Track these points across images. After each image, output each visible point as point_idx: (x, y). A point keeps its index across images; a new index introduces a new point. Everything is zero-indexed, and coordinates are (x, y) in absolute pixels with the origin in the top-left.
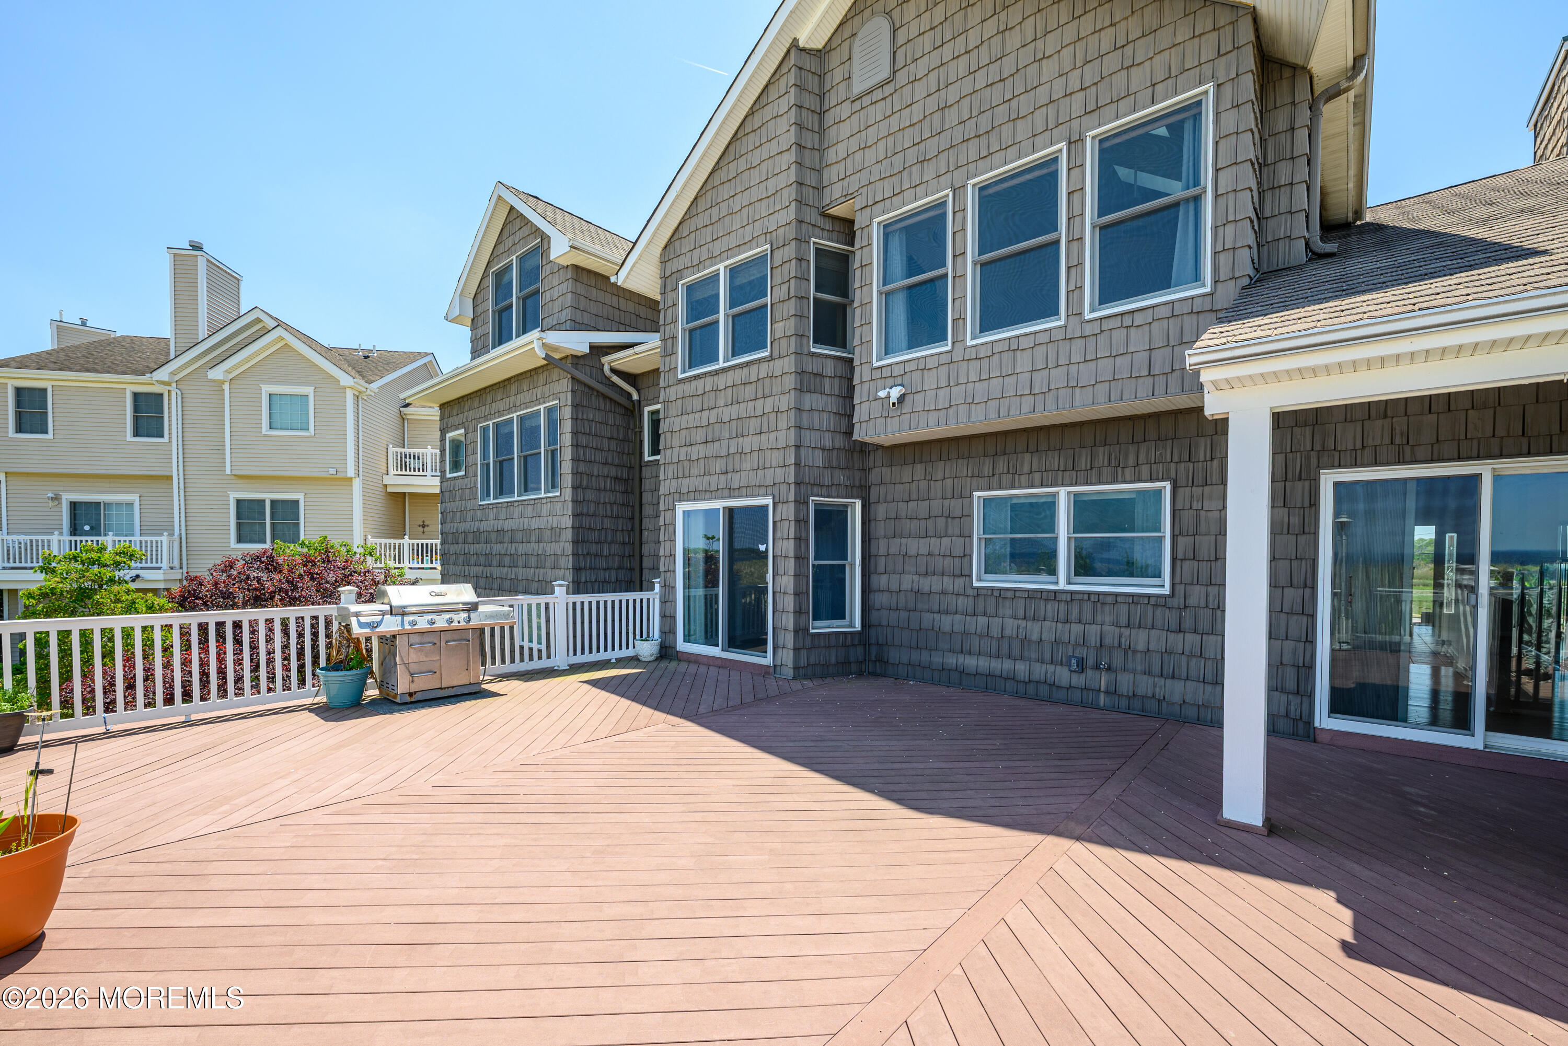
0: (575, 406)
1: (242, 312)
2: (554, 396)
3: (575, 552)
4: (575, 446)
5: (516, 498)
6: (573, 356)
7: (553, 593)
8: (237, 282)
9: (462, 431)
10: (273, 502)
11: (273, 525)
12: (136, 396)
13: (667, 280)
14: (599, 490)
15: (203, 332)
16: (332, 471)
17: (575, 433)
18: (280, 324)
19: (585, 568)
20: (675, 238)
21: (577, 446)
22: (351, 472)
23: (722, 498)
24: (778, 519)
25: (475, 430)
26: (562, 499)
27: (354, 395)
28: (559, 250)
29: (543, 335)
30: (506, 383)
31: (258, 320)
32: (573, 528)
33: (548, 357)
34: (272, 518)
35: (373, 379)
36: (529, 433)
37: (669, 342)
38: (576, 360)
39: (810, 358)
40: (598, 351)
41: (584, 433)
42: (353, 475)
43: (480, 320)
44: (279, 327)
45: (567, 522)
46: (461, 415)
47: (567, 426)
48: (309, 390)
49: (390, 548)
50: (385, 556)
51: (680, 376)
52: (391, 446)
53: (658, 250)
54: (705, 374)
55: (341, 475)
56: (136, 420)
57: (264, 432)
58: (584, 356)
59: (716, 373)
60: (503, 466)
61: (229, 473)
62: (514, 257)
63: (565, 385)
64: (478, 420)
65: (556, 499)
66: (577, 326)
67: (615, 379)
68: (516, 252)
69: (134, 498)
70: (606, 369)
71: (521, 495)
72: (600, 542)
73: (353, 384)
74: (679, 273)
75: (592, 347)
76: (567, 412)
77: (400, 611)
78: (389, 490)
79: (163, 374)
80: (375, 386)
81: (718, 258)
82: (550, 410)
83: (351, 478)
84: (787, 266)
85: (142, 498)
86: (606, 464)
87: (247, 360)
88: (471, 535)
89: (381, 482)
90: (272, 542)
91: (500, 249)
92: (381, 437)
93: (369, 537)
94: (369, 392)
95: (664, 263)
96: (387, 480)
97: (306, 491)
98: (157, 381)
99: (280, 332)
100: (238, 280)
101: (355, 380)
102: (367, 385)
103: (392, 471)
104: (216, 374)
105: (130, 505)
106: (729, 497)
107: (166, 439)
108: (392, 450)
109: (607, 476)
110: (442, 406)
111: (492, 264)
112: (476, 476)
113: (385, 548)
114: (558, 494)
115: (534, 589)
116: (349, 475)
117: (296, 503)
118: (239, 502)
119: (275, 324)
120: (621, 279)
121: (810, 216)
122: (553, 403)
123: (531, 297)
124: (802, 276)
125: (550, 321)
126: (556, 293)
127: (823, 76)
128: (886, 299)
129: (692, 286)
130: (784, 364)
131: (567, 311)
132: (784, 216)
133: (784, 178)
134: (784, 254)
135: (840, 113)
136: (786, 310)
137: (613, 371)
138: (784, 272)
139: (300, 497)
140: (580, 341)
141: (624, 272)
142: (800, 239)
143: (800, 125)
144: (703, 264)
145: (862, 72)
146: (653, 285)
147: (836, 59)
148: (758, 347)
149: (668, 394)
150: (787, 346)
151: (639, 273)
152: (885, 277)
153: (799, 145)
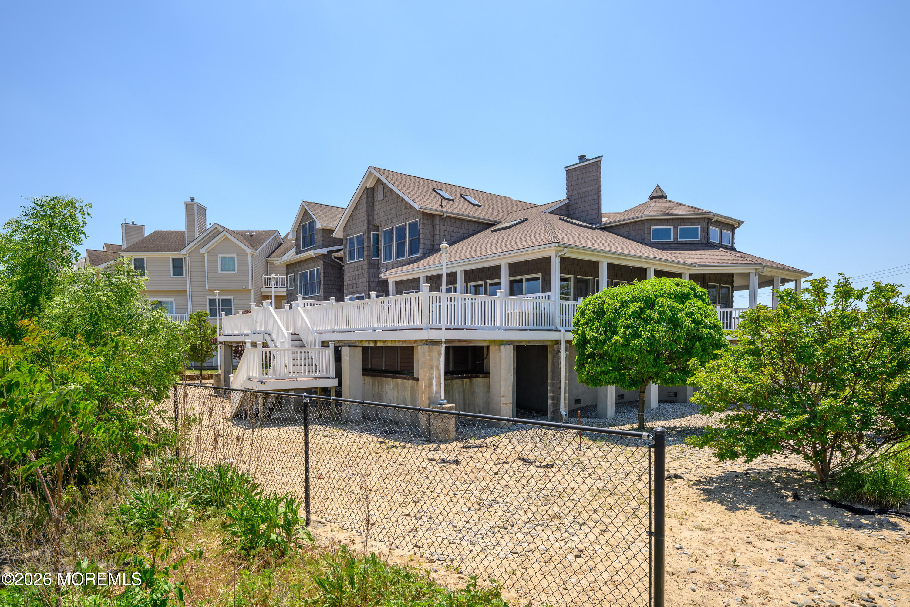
0: (324, 269)
1: (207, 228)
4: (324, 280)
9: (293, 274)
10: (222, 300)
11: (222, 309)
12: (173, 259)
13: (345, 236)
14: (332, 293)
15: (197, 235)
16: (244, 287)
17: (324, 277)
18: (225, 229)
20: (346, 226)
22: (250, 288)
25: (298, 274)
26: (320, 295)
27: (251, 256)
28: (319, 226)
29: (314, 251)
34: (222, 306)
35: (257, 248)
36: (312, 275)
37: (345, 252)
38: (324, 255)
39: (372, 260)
40: (330, 252)
41: (327, 276)
43: (298, 239)
44: (224, 231)
46: (293, 269)
47: (322, 275)
48: (235, 255)
51: (347, 263)
53: (342, 229)
54: (352, 262)
55: (247, 288)
56: (173, 269)
58: (326, 254)
59: (355, 262)
60: (305, 286)
61: (207, 289)
62: (308, 222)
63: (321, 263)
64: (299, 271)
66: (324, 246)
67: (336, 260)
69: (173, 300)
70: (333, 257)
71: (310, 295)
73: (250, 252)
74: (347, 236)
75: (328, 252)
76: (322, 271)
78: (263, 294)
79: (184, 251)
80: (258, 251)
81: (353, 234)
82: (318, 270)
83: (251, 290)
84: (366, 238)
85: (175, 300)
87: (213, 244)
89: (260, 291)
91: (305, 218)
92: (260, 272)
94: (256, 254)
95: (344, 232)
96: (262, 290)
97: (234, 295)
98: (181, 254)
99: (225, 233)
100: (205, 210)
101: (251, 250)
102: (255, 252)
103: (264, 286)
104: (203, 251)
105: (171, 302)
106: (357, 294)
107: (184, 276)
108: (264, 276)
109: (334, 289)
110: (286, 266)
111: (303, 222)
112: (298, 289)
117: (231, 300)
118: (210, 300)
119: (222, 230)
120: (334, 235)
121: (371, 227)
122: (318, 267)
123: (312, 236)
124: (369, 241)
125: (318, 244)
126: (319, 237)
127: (373, 193)
128: (385, 248)
129: (349, 239)
130: (366, 262)
131: (321, 243)
132: (365, 227)
133: (365, 218)
134: (366, 236)
135: (376, 203)
136: (366, 249)
137: (335, 257)
138: (366, 240)
139: (232, 298)
140: (324, 251)
141: (334, 234)
142: (369, 233)
143: (368, 206)
144: (351, 235)
145: (379, 195)
146: (342, 237)
147: (375, 190)
148: (362, 257)
149: (345, 267)
150: (366, 258)
151: (338, 234)
152: (384, 243)
153: (367, 211)
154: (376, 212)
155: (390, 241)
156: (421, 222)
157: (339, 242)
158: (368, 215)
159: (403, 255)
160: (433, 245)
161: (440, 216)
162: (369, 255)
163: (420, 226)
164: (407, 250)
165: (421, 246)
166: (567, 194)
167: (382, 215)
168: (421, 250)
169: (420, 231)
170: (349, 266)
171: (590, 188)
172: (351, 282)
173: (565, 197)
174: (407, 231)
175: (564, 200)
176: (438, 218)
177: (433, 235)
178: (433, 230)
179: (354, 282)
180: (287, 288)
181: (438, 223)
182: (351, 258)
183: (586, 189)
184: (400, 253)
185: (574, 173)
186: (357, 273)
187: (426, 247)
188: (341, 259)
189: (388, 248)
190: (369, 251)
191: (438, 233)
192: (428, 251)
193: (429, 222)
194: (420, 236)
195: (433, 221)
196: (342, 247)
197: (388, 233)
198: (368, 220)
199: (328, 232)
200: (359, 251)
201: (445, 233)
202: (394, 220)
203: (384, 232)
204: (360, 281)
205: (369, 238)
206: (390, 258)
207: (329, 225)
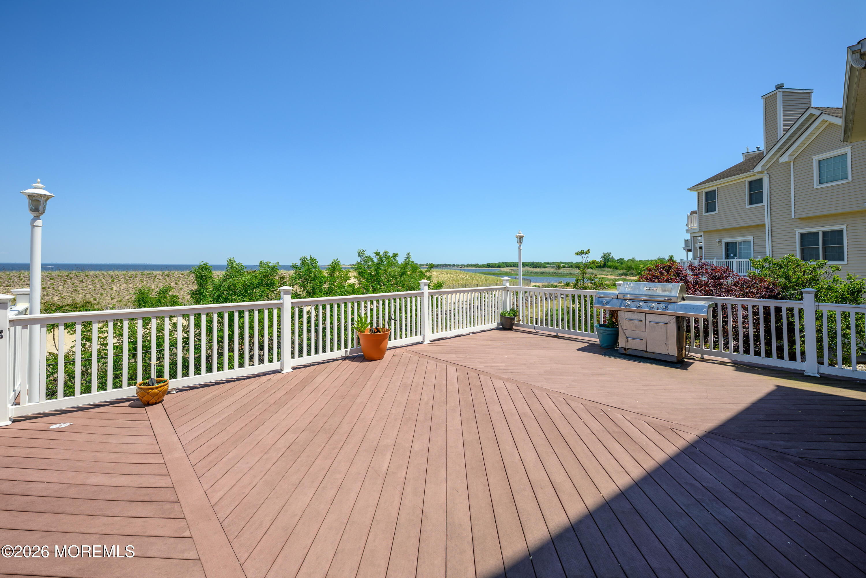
10: (824, 233)
11: (824, 248)
12: (750, 183)
15: (780, 134)
31: (811, 115)
34: (824, 244)
48: (847, 150)
56: (751, 196)
57: (815, 187)
61: (794, 218)
69: (751, 238)
79: (759, 168)
85: (754, 238)
87: (803, 144)
97: (847, 223)
98: (757, 172)
99: (822, 116)
100: (811, 94)
104: (784, 159)
105: (749, 242)
107: (763, 204)
117: (841, 232)
118: (802, 235)
119: (821, 112)
139: (843, 227)
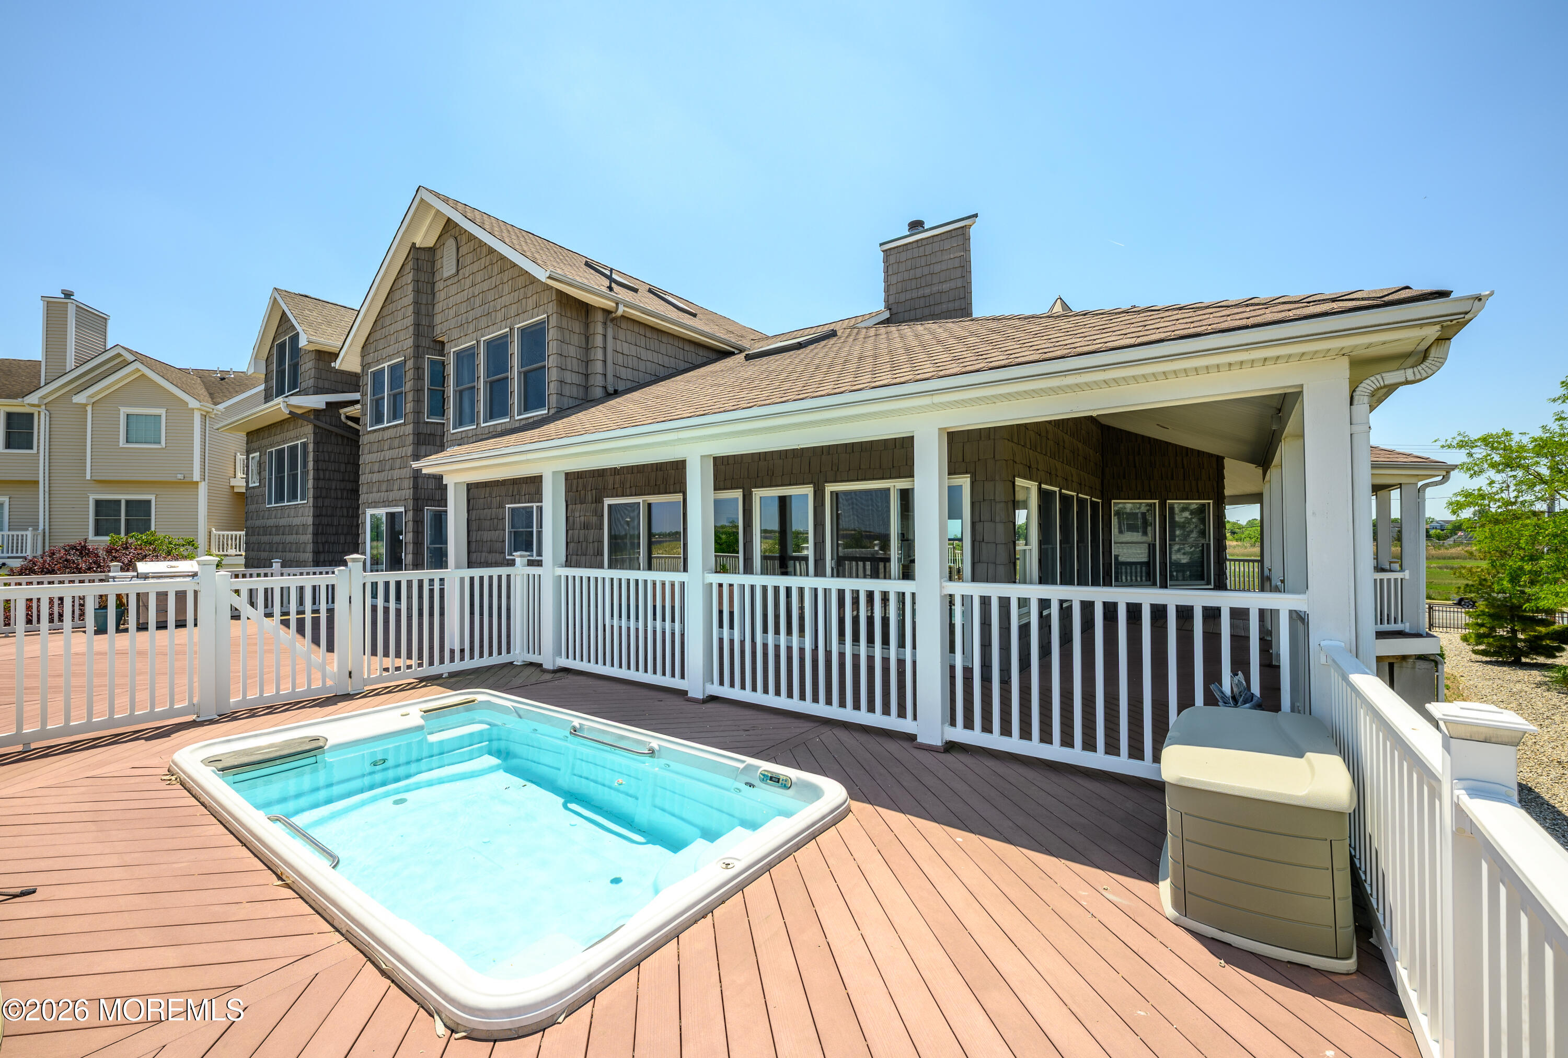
0: (316, 443)
1: (108, 347)
2: (305, 435)
3: (315, 541)
4: (316, 470)
5: (286, 504)
6: (314, 410)
7: (272, 567)
8: (104, 321)
9: (258, 454)
10: (128, 502)
11: (127, 521)
13: (365, 366)
14: (337, 499)
16: (180, 476)
17: (316, 461)
18: (139, 358)
19: (323, 552)
20: (367, 343)
21: (318, 469)
22: (196, 477)
23: (385, 507)
24: (407, 520)
25: (265, 454)
26: (308, 505)
27: (201, 414)
28: (303, 342)
29: (286, 399)
30: (269, 427)
31: (119, 355)
32: (313, 524)
33: (291, 413)
34: (127, 515)
35: (221, 401)
36: (293, 459)
37: (365, 406)
38: (317, 412)
39: (425, 425)
40: (334, 406)
41: (324, 461)
42: (198, 480)
43: (270, 375)
44: (136, 362)
45: (310, 520)
46: (258, 442)
47: (312, 456)
48: (162, 412)
49: (232, 539)
50: (228, 545)
51: (369, 429)
52: (239, 454)
53: (358, 349)
54: (379, 429)
55: (187, 480)
56: (8, 435)
57: (121, 445)
58: (323, 410)
59: (384, 429)
60: (279, 481)
61: (89, 479)
62: (287, 337)
63: (309, 429)
64: (267, 447)
65: (305, 505)
66: (318, 391)
67: (350, 423)
68: (288, 334)
69: (5, 499)
70: (343, 417)
71: (290, 502)
72: (337, 534)
73: (199, 406)
74: (369, 366)
75: (327, 403)
76: (311, 447)
77: (144, 576)
78: (235, 491)
80: (221, 407)
81: (383, 360)
82: (303, 445)
83: (198, 482)
84: (411, 370)
85: (11, 500)
86: (343, 481)
87: (107, 387)
88: (262, 529)
89: (228, 484)
90: (127, 534)
91: (280, 330)
92: (230, 447)
93: (214, 529)
94: (215, 412)
95: (363, 357)
96: (234, 483)
97: (157, 493)
98: (29, 404)
99: (137, 365)
100: (106, 319)
101: (201, 404)
102: (213, 406)
103: (240, 475)
106: (388, 506)
108: (240, 457)
109: (344, 489)
110: (248, 434)
111: (276, 339)
112: (265, 486)
113: (227, 539)
114: (306, 502)
115: (255, 563)
116: (195, 480)
117: (148, 502)
118: (98, 503)
119: (134, 358)
120: (337, 365)
121: (425, 342)
122: (304, 436)
123: (295, 367)
124: (419, 377)
125: (304, 385)
126: (307, 366)
127: (433, 263)
128: (460, 394)
129: (374, 374)
130: (409, 429)
131: (311, 382)
132: (410, 342)
133: (410, 321)
134: (410, 364)
135: (439, 285)
136: (410, 397)
137: (348, 418)
138: (410, 374)
139: (152, 498)
140: (318, 401)
141: (339, 361)
142: (418, 356)
143: (417, 291)
144: (378, 362)
145: (447, 266)
146: (357, 369)
147: (438, 253)
148: (401, 418)
149: (364, 440)
150: (410, 417)
151: (349, 362)
152: (458, 382)
153: (416, 303)
154: (438, 308)
155: (473, 377)
156: (553, 321)
157: (351, 381)
158: (417, 313)
159: (504, 414)
160: (586, 388)
161: (607, 312)
162: (418, 412)
163: (552, 334)
164: (515, 400)
165: (552, 388)
166: (887, 301)
167: (452, 313)
168: (553, 400)
169: (552, 347)
170: (372, 437)
171: (945, 287)
172: (375, 477)
173: (881, 306)
174: (515, 348)
175: (878, 313)
176: (600, 317)
177: (587, 362)
178: (587, 347)
179: (382, 476)
180: (247, 482)
181: (599, 329)
182: (378, 419)
183: (935, 289)
184: (497, 407)
185: (903, 257)
186: (388, 454)
187: (567, 391)
188: (356, 420)
189: (466, 393)
190: (418, 401)
191: (599, 355)
192: (572, 403)
193: (577, 327)
194: (551, 362)
195: (587, 325)
196: (356, 396)
197: (466, 358)
198: (417, 325)
199: (325, 357)
200: (396, 400)
201: (620, 360)
202: (483, 322)
203: (458, 354)
204: (396, 474)
205: (418, 369)
206: (472, 422)
207: (330, 342)
